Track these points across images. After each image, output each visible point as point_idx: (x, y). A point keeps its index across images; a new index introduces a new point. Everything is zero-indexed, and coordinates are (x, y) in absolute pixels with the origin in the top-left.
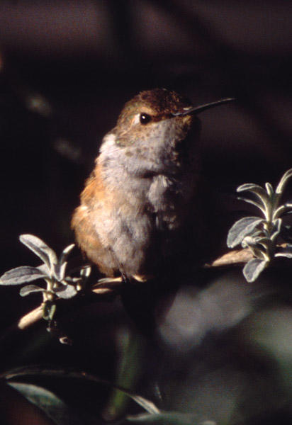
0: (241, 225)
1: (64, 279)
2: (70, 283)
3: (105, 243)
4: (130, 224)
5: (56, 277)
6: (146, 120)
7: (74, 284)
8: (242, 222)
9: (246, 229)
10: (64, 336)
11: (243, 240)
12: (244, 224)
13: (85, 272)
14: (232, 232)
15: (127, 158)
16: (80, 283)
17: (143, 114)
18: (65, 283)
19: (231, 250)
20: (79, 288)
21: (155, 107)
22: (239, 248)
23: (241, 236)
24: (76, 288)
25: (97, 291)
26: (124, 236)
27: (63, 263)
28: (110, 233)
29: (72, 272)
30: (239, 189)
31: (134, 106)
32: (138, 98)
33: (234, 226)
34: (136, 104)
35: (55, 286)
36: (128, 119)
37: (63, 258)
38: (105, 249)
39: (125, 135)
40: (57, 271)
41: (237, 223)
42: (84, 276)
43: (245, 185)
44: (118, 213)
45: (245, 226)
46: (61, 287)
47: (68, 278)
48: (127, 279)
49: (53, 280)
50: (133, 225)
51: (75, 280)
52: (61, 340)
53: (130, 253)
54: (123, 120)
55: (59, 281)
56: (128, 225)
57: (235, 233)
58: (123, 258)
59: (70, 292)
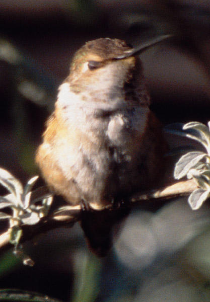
0: (186, 159)
1: (29, 207)
2: (34, 210)
3: (69, 176)
4: (91, 157)
5: (22, 206)
6: (94, 67)
7: (38, 212)
8: (188, 156)
9: (192, 162)
10: (27, 258)
11: (188, 172)
12: (190, 157)
13: (47, 202)
14: (179, 165)
15: (83, 102)
16: (43, 211)
17: (90, 62)
18: (29, 211)
19: (177, 181)
20: (42, 215)
21: (101, 54)
22: (185, 179)
23: (186, 169)
24: (39, 216)
25: (58, 218)
26: (86, 168)
27: (28, 192)
28: (73, 167)
29: (36, 201)
30: (185, 127)
31: (83, 55)
32: (84, 47)
33: (181, 160)
34: (84, 54)
35: (21, 213)
36: (78, 67)
37: (28, 188)
38: (69, 181)
39: (77, 81)
40: (23, 199)
41: (183, 157)
42: (46, 205)
43: (190, 123)
44: (80, 148)
45: (191, 160)
46: (26, 214)
47: (33, 207)
48: (85, 207)
49: (19, 208)
50: (93, 159)
51: (38, 208)
52: (25, 262)
53: (91, 183)
54: (74, 68)
55: (25, 208)
56: (89, 158)
57: (181, 165)
58: (85, 188)
59: (34, 219)
